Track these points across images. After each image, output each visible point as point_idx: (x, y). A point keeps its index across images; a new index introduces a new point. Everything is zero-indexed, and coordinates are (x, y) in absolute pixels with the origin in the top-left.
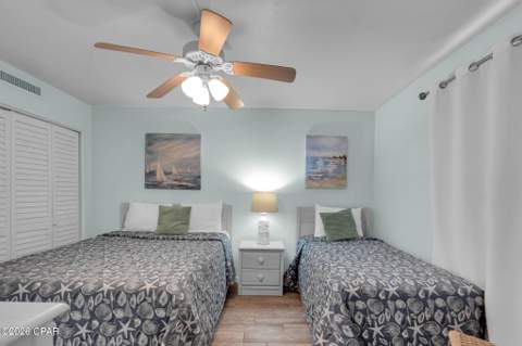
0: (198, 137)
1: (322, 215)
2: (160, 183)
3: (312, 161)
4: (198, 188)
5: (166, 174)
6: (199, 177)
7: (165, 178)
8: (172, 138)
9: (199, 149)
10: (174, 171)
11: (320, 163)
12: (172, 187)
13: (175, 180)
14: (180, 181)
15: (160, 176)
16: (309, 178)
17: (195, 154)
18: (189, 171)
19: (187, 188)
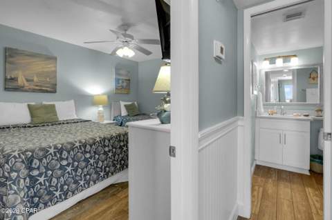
0: (55, 58)
1: (125, 106)
2: (23, 87)
3: (117, 81)
4: (55, 92)
5: (27, 80)
6: (56, 85)
7: (26, 84)
9: (56, 67)
10: (35, 79)
11: (120, 81)
12: (34, 91)
13: (37, 86)
14: (41, 86)
15: (21, 82)
16: (116, 89)
17: (53, 69)
18: (48, 80)
19: (47, 92)
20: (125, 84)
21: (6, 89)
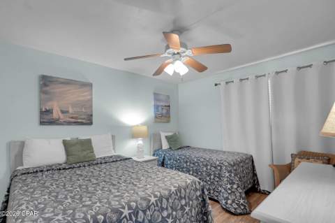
0: (90, 85)
1: (166, 137)
2: (58, 120)
3: (156, 107)
4: (91, 123)
5: (63, 112)
6: (92, 115)
7: (62, 116)
8: (68, 82)
9: (91, 95)
10: (71, 110)
11: (160, 108)
12: (69, 123)
13: (72, 118)
14: (76, 118)
15: (56, 114)
16: (156, 117)
17: (89, 97)
18: (83, 110)
19: (82, 124)
20: (164, 111)
21: (42, 123)
